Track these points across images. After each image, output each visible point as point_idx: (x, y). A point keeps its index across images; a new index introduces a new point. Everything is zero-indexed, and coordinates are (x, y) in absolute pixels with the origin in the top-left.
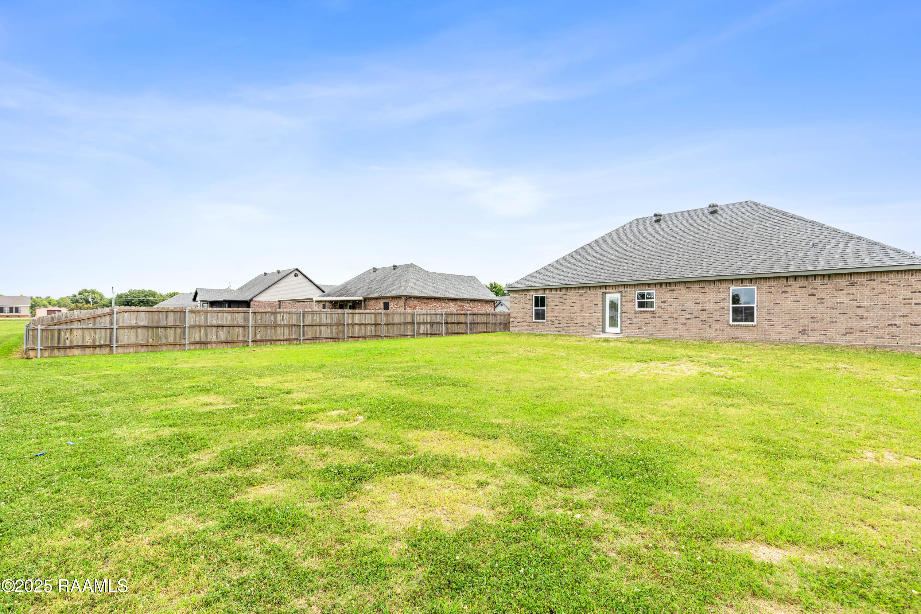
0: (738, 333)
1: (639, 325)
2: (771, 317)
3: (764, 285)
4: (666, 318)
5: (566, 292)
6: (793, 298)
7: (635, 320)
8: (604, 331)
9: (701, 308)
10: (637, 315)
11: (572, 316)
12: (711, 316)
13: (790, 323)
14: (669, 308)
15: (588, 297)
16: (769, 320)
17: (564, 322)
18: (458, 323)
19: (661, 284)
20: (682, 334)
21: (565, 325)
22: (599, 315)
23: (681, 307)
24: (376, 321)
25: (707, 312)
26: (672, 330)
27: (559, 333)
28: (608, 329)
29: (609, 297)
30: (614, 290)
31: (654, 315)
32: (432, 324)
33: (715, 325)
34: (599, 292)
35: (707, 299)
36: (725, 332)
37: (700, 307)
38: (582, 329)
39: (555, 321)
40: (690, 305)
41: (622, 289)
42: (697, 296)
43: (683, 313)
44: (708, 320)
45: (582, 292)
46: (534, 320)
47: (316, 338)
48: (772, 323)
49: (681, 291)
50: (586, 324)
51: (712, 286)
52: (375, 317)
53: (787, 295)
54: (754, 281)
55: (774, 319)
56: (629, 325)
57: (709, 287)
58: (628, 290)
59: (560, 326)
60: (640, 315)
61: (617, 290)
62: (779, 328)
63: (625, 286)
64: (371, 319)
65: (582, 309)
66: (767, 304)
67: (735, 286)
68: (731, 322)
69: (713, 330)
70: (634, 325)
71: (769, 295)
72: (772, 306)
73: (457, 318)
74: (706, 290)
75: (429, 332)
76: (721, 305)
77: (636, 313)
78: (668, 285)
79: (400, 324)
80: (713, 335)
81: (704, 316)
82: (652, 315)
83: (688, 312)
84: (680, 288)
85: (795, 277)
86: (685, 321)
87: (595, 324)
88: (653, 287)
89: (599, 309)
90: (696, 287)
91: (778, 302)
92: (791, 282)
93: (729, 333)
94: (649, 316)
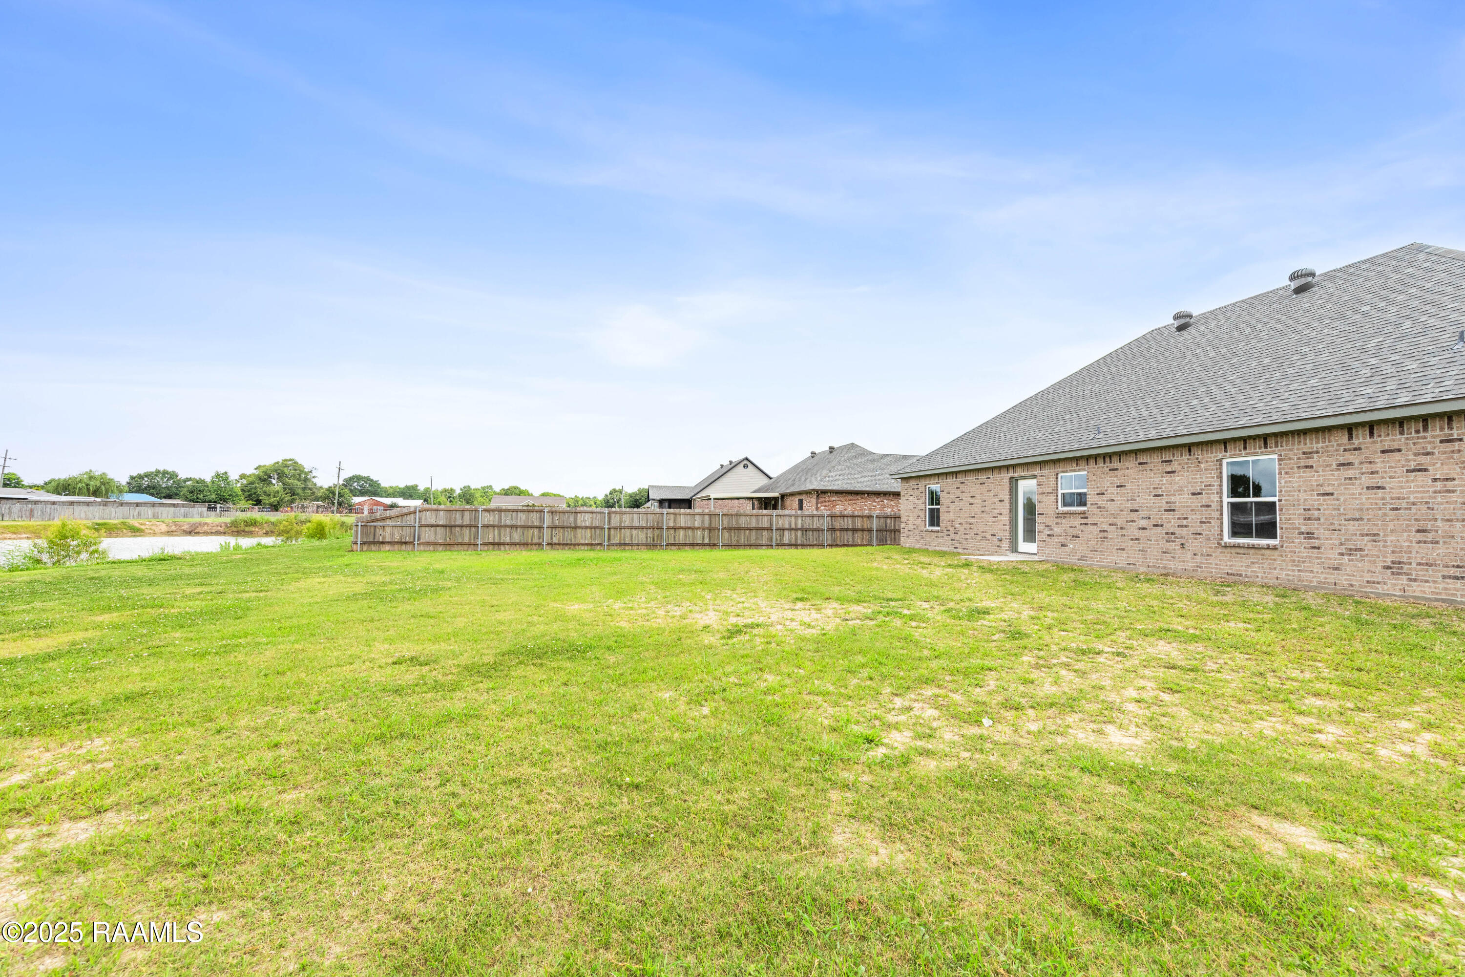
0: (1239, 564)
1: (1062, 539)
2: (1313, 526)
3: (1295, 449)
4: (1105, 527)
5: (963, 479)
6: (1366, 481)
7: (1057, 530)
8: (1014, 549)
9: (1167, 507)
10: (1059, 520)
11: (972, 520)
12: (1185, 522)
13: (1359, 544)
14: (1109, 505)
15: (991, 487)
16: (1309, 535)
17: (961, 529)
19: (1095, 457)
20: (1132, 561)
21: (963, 536)
22: (1005, 519)
23: (1129, 505)
24: (710, 523)
25: (1177, 514)
26: (1114, 550)
27: (955, 550)
28: (1023, 546)
29: (1027, 486)
30: (1026, 473)
31: (1085, 521)
32: (805, 530)
33: (1194, 545)
34: (1006, 476)
35: (1176, 487)
36: (1212, 560)
37: (1162, 503)
38: (984, 543)
39: (951, 529)
40: (1145, 500)
41: (1036, 471)
42: (1157, 480)
43: (1133, 515)
44: (1178, 531)
45: (983, 477)
46: (927, 528)
47: (625, 544)
48: (1316, 543)
49: (1129, 469)
50: (989, 536)
51: (1185, 457)
52: (710, 520)
53: (1350, 473)
54: (1271, 442)
55: (1321, 532)
56: (1048, 539)
57: (1180, 460)
58: (1046, 471)
59: (957, 537)
60: (1064, 521)
61: (1030, 473)
62: (1333, 554)
63: (1041, 464)
64: (703, 522)
65: (983, 509)
66: (1302, 496)
67: (1232, 456)
68: (1227, 538)
69: (1189, 555)
70: (1055, 539)
71: (1308, 474)
72: (1314, 500)
73: (853, 522)
74: (1175, 466)
75: (799, 542)
76: (1204, 499)
77: (1060, 515)
78: (1108, 460)
79: (750, 529)
80: (1190, 565)
81: (1171, 523)
82: (1084, 521)
83: (1142, 514)
84: (1127, 464)
85: (1371, 427)
86: (1137, 534)
87: (1000, 535)
88: (1083, 463)
89: (1005, 507)
90: (1155, 460)
91: (1329, 489)
92: (1361, 438)
93: (1221, 563)
94: (1077, 521)
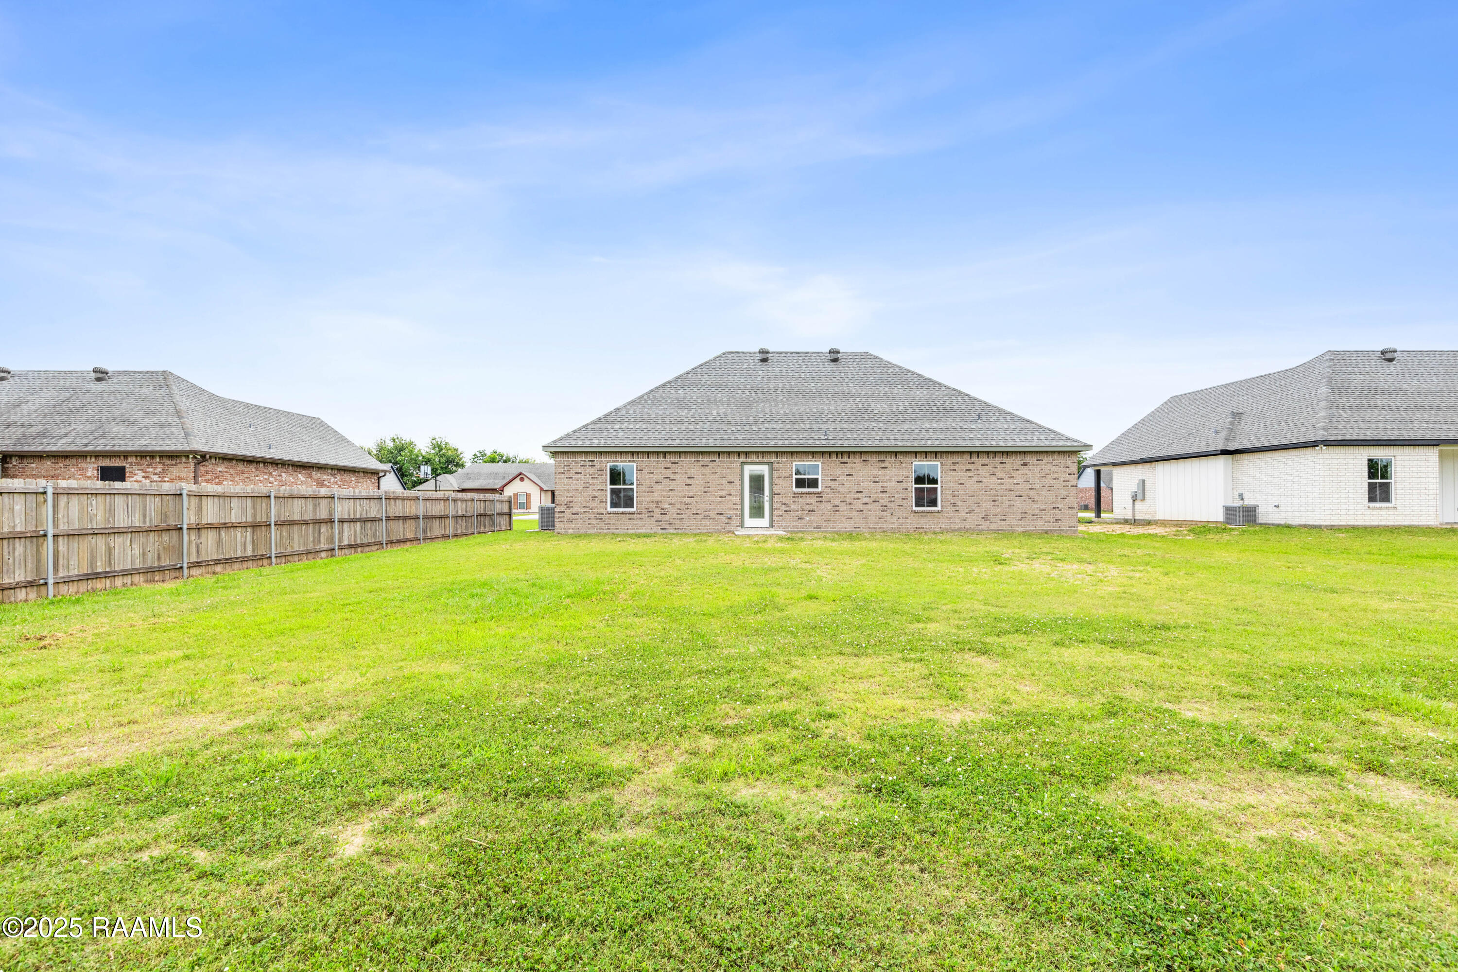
0: (923, 522)
1: (799, 514)
2: (956, 500)
3: (949, 460)
4: (837, 503)
5: (677, 460)
6: (976, 478)
7: (793, 507)
8: (742, 525)
9: (881, 489)
10: (796, 499)
11: (689, 501)
12: (893, 499)
13: (973, 508)
14: (840, 488)
15: (718, 470)
16: (954, 504)
17: (673, 511)
18: (405, 518)
19: (830, 453)
20: (857, 525)
21: (675, 516)
22: (736, 499)
23: (856, 488)
24: (254, 516)
25: (888, 494)
26: (844, 520)
27: (663, 531)
28: (749, 522)
29: (749, 470)
30: (761, 460)
31: (821, 499)
32: (363, 521)
33: (898, 512)
34: (736, 461)
35: (888, 477)
36: (908, 521)
37: (879, 487)
38: (707, 522)
39: (656, 510)
40: (867, 485)
41: (773, 459)
42: (875, 472)
43: (859, 495)
44: (889, 505)
45: (706, 460)
46: (609, 509)
48: (957, 508)
49: (856, 464)
50: (713, 515)
51: (893, 459)
52: (254, 507)
53: (971, 474)
54: (939, 455)
55: (959, 503)
56: (785, 514)
57: (890, 460)
58: (782, 460)
59: (666, 518)
60: (800, 499)
61: (765, 460)
62: (964, 513)
63: (777, 453)
65: (706, 490)
66: (952, 485)
67: (919, 461)
68: (913, 508)
69: (895, 519)
70: (792, 514)
71: (954, 473)
72: (957, 487)
74: (886, 464)
76: (904, 485)
77: (795, 495)
78: (839, 455)
79: (306, 523)
80: (895, 525)
81: (884, 499)
82: (818, 499)
83: (865, 494)
84: (854, 460)
85: (978, 453)
86: (861, 507)
87: (730, 513)
88: (819, 457)
89: (734, 489)
90: (874, 459)
91: (962, 482)
92: (974, 459)
93: (914, 521)
94: (813, 500)
